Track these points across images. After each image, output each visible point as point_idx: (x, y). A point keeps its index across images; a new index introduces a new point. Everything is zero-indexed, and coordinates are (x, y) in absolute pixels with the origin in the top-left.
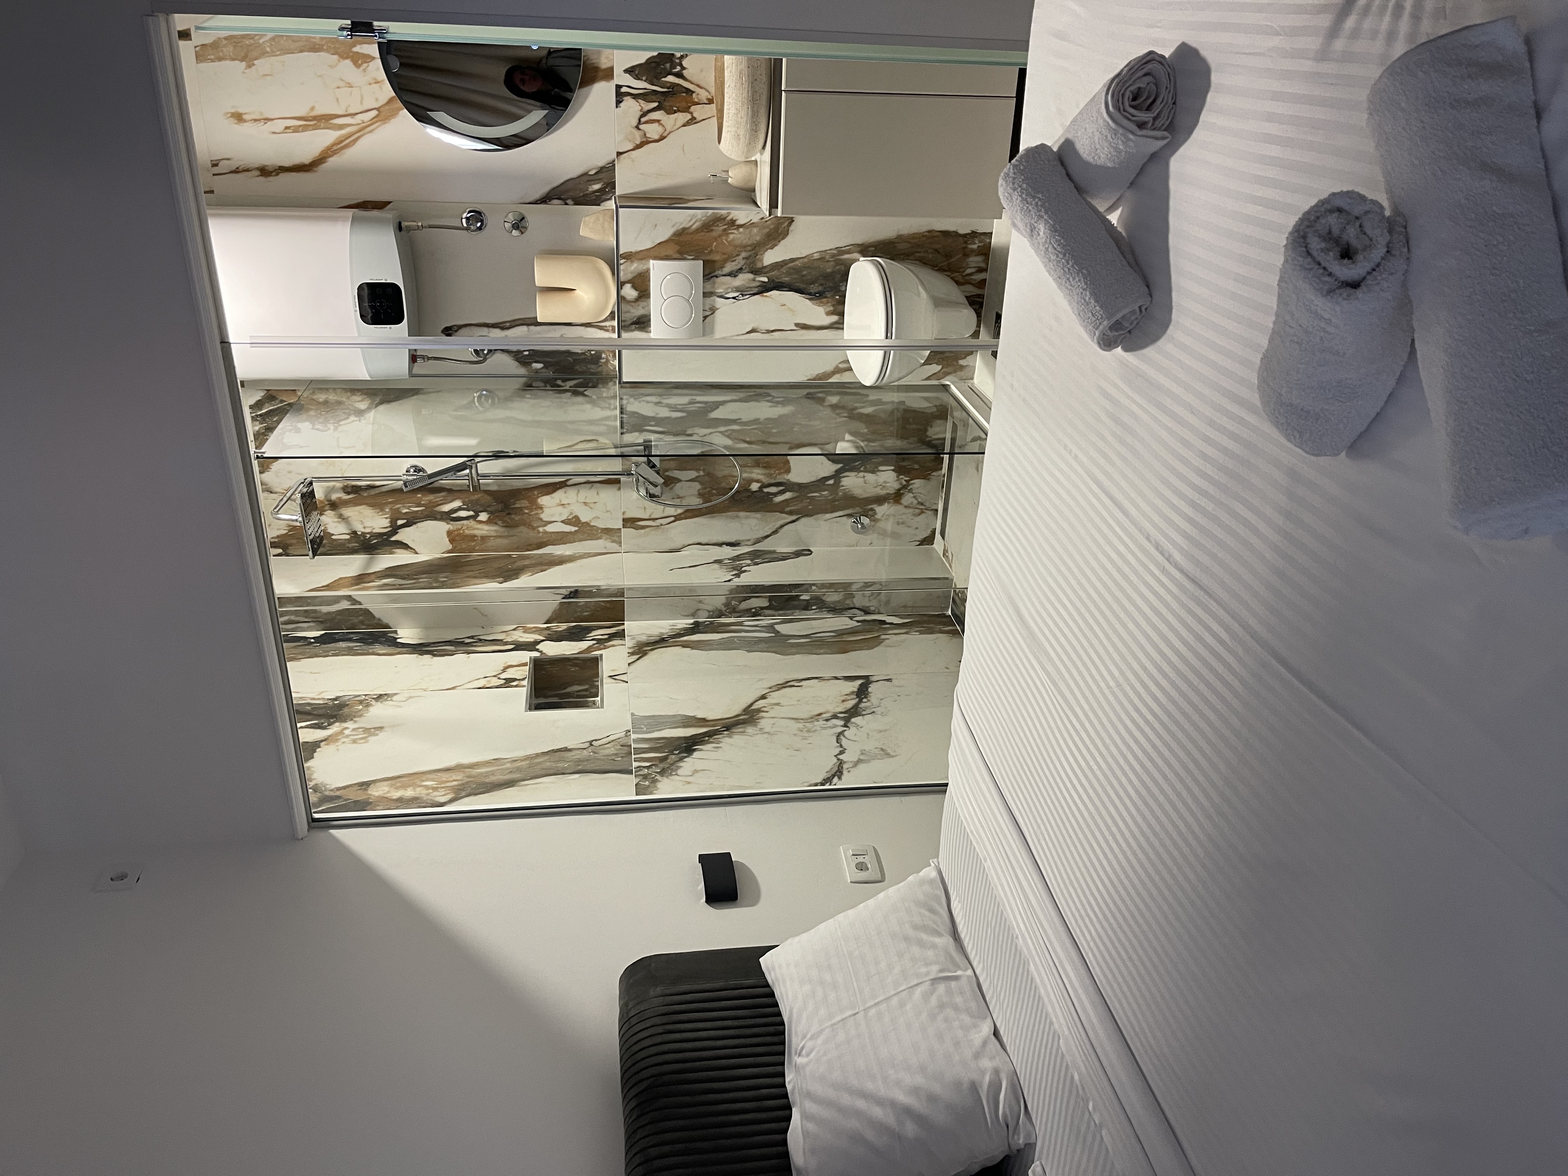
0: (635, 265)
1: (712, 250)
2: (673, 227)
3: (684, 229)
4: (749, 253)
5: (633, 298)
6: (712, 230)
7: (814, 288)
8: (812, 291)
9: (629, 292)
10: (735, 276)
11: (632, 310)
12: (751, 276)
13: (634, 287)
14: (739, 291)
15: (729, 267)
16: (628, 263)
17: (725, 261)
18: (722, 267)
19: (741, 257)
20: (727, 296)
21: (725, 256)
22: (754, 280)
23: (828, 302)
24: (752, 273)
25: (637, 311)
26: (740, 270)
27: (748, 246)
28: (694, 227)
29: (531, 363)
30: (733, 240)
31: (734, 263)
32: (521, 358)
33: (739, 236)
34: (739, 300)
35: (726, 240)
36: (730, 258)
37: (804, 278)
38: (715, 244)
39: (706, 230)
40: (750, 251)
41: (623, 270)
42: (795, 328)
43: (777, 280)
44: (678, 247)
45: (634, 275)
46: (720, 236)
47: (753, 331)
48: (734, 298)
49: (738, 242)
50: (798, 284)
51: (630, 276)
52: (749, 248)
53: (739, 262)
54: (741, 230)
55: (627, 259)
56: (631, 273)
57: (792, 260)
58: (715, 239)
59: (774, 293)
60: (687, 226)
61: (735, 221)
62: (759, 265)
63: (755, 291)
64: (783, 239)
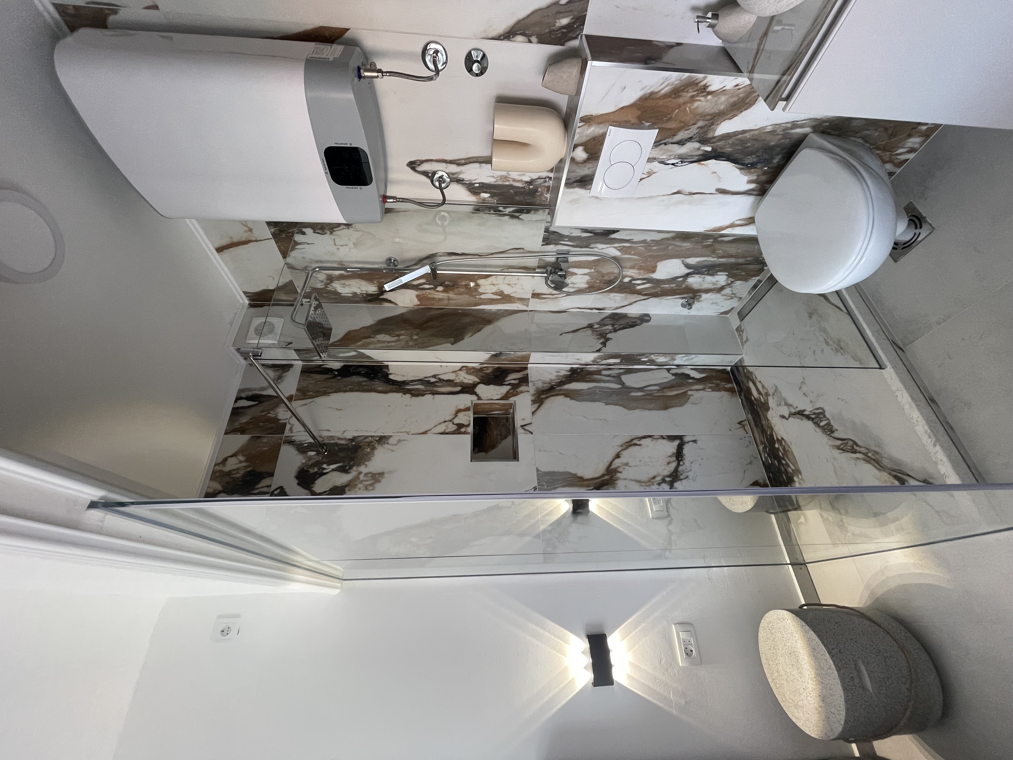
0: (592, 129)
1: (671, 117)
2: (643, 89)
3: (652, 93)
4: (706, 123)
5: (582, 159)
6: (679, 96)
7: (750, 160)
8: (747, 162)
9: (580, 154)
10: (683, 144)
11: (578, 170)
12: (697, 145)
13: (586, 150)
14: (680, 159)
15: (681, 135)
16: (586, 127)
17: (679, 130)
18: (674, 135)
19: (696, 126)
20: (668, 162)
21: (682, 124)
22: (699, 149)
23: (755, 172)
24: (699, 142)
25: (584, 171)
26: (690, 139)
27: (708, 115)
28: (663, 92)
29: (480, 193)
30: (697, 108)
31: (686, 132)
32: (472, 188)
33: (704, 104)
34: (678, 166)
35: (689, 108)
36: (685, 126)
37: (746, 150)
38: (677, 111)
39: (673, 96)
40: (709, 120)
41: (579, 133)
42: (714, 192)
43: (719, 150)
44: (639, 113)
45: (588, 138)
46: (685, 103)
47: (678, 192)
48: (673, 164)
49: (700, 111)
50: (737, 155)
51: (584, 139)
52: (709, 117)
53: (693, 130)
54: (709, 97)
55: (586, 122)
56: (587, 136)
57: (744, 132)
58: (679, 106)
59: (712, 162)
60: (656, 90)
61: (708, 86)
62: (710, 135)
63: (696, 158)
64: (745, 110)
